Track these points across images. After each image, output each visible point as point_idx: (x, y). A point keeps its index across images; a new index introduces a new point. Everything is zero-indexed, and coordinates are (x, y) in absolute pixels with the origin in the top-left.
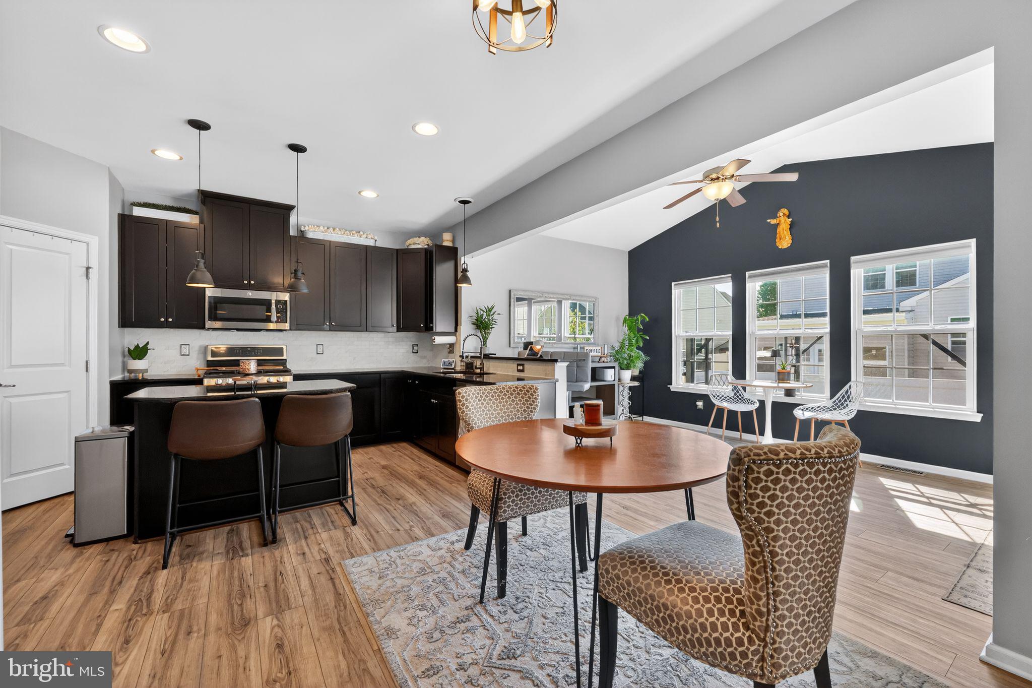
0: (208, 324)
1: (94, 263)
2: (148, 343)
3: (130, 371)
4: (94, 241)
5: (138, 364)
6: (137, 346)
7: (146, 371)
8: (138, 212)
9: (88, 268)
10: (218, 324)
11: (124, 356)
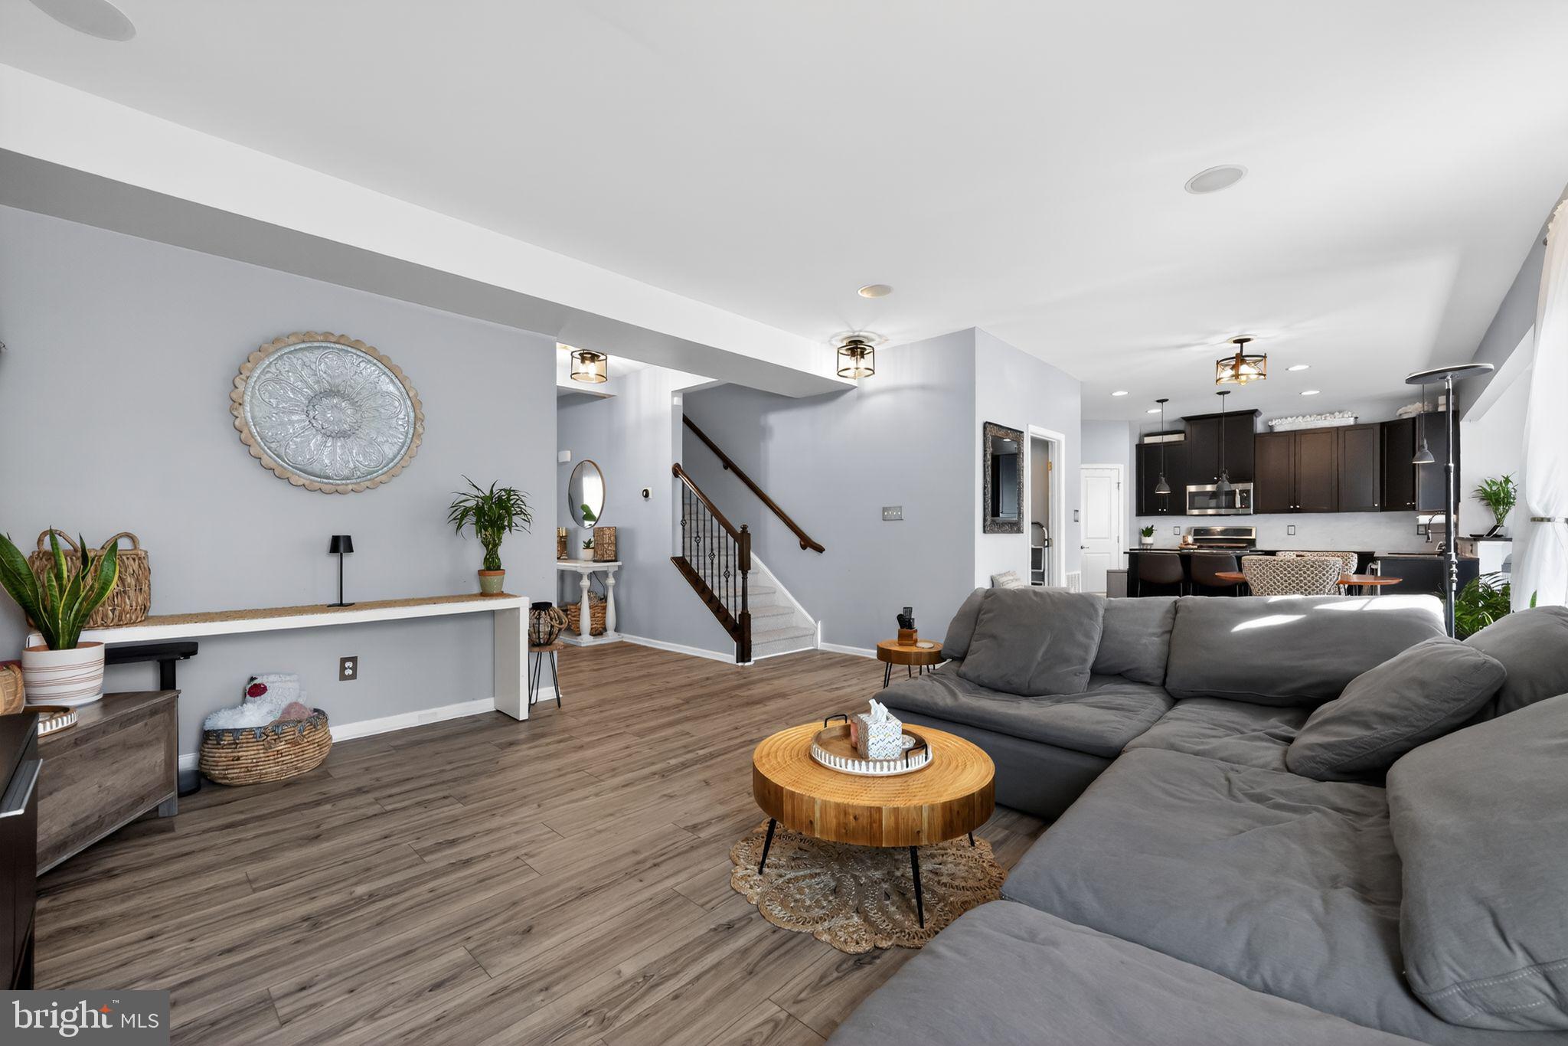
0: (1189, 512)
1: (1121, 481)
2: (1153, 526)
3: (1144, 544)
4: (1121, 467)
5: (1148, 540)
6: (1147, 528)
7: (1152, 544)
8: (1148, 440)
9: (1119, 483)
10: (1196, 512)
11: (1140, 534)
